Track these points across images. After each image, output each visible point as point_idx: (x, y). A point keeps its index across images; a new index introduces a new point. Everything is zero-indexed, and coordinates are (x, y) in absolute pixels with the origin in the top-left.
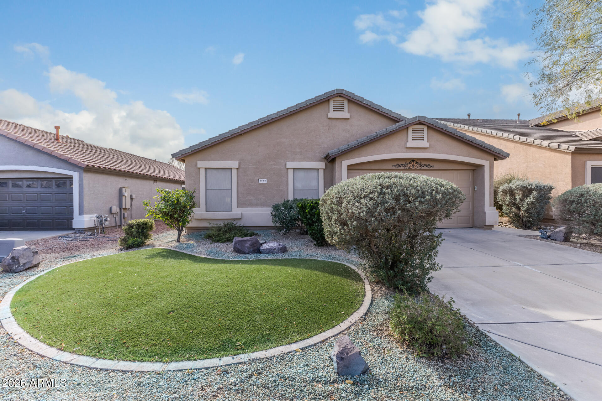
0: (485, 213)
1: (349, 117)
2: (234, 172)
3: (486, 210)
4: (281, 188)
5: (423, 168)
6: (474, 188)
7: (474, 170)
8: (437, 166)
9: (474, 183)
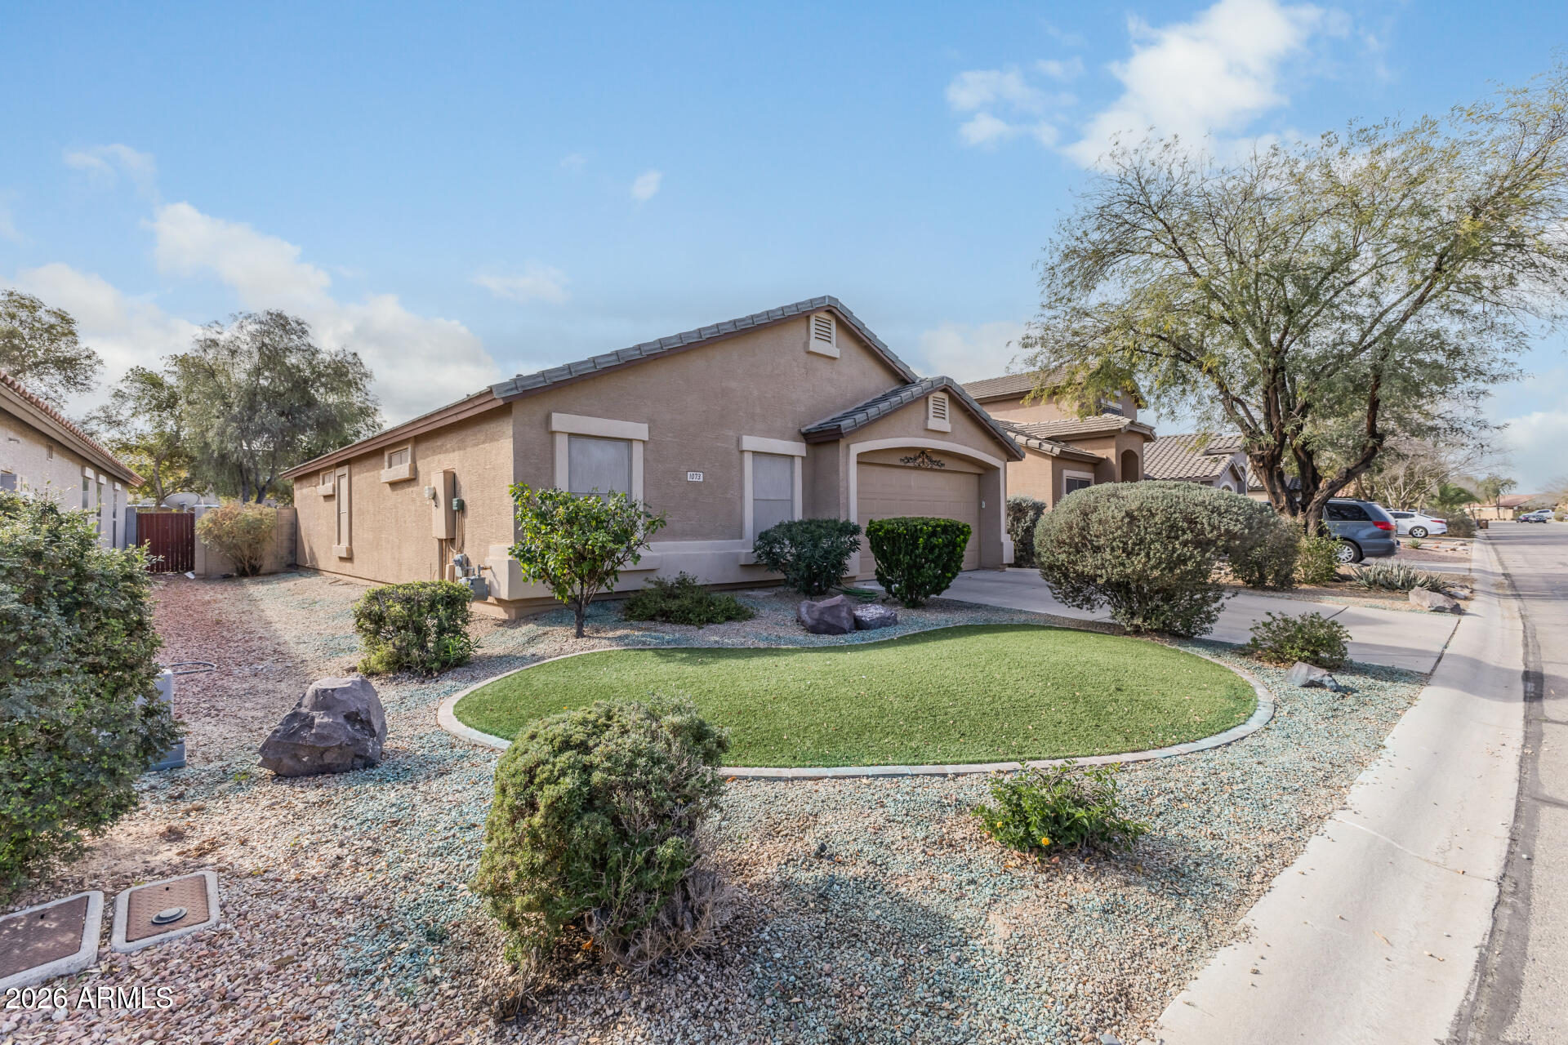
0: (1002, 544)
1: (837, 356)
2: (638, 451)
3: (1002, 540)
4: (729, 496)
5: (935, 467)
6: (981, 504)
7: (979, 475)
8: (949, 464)
9: (981, 496)
